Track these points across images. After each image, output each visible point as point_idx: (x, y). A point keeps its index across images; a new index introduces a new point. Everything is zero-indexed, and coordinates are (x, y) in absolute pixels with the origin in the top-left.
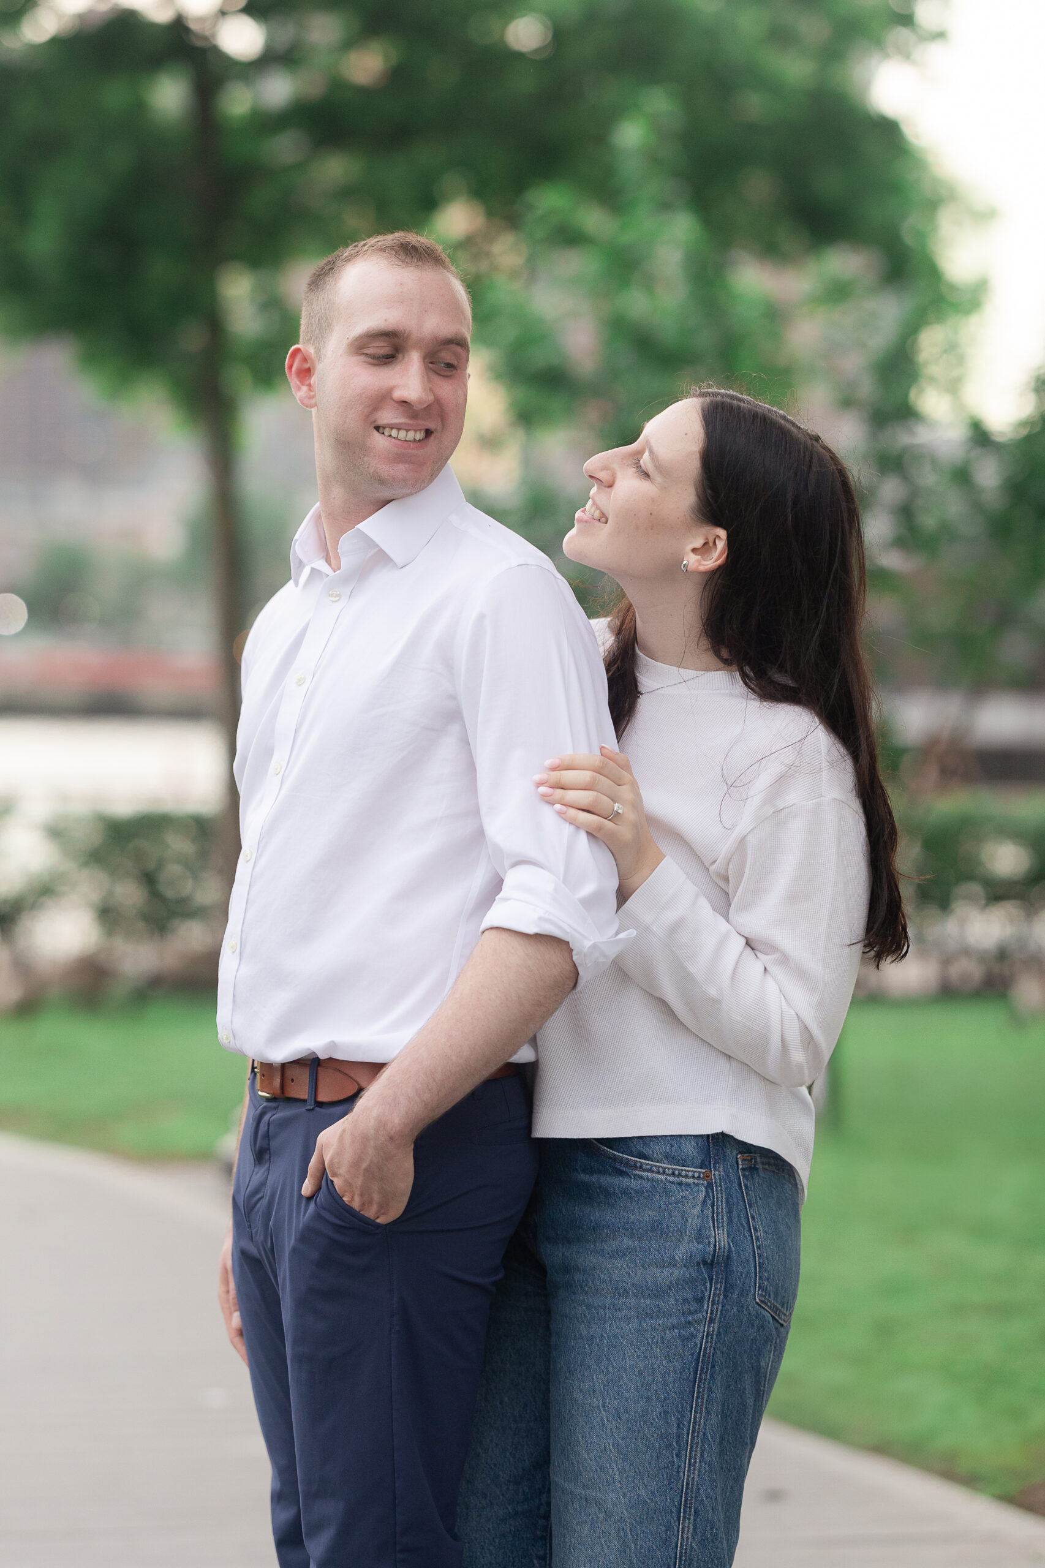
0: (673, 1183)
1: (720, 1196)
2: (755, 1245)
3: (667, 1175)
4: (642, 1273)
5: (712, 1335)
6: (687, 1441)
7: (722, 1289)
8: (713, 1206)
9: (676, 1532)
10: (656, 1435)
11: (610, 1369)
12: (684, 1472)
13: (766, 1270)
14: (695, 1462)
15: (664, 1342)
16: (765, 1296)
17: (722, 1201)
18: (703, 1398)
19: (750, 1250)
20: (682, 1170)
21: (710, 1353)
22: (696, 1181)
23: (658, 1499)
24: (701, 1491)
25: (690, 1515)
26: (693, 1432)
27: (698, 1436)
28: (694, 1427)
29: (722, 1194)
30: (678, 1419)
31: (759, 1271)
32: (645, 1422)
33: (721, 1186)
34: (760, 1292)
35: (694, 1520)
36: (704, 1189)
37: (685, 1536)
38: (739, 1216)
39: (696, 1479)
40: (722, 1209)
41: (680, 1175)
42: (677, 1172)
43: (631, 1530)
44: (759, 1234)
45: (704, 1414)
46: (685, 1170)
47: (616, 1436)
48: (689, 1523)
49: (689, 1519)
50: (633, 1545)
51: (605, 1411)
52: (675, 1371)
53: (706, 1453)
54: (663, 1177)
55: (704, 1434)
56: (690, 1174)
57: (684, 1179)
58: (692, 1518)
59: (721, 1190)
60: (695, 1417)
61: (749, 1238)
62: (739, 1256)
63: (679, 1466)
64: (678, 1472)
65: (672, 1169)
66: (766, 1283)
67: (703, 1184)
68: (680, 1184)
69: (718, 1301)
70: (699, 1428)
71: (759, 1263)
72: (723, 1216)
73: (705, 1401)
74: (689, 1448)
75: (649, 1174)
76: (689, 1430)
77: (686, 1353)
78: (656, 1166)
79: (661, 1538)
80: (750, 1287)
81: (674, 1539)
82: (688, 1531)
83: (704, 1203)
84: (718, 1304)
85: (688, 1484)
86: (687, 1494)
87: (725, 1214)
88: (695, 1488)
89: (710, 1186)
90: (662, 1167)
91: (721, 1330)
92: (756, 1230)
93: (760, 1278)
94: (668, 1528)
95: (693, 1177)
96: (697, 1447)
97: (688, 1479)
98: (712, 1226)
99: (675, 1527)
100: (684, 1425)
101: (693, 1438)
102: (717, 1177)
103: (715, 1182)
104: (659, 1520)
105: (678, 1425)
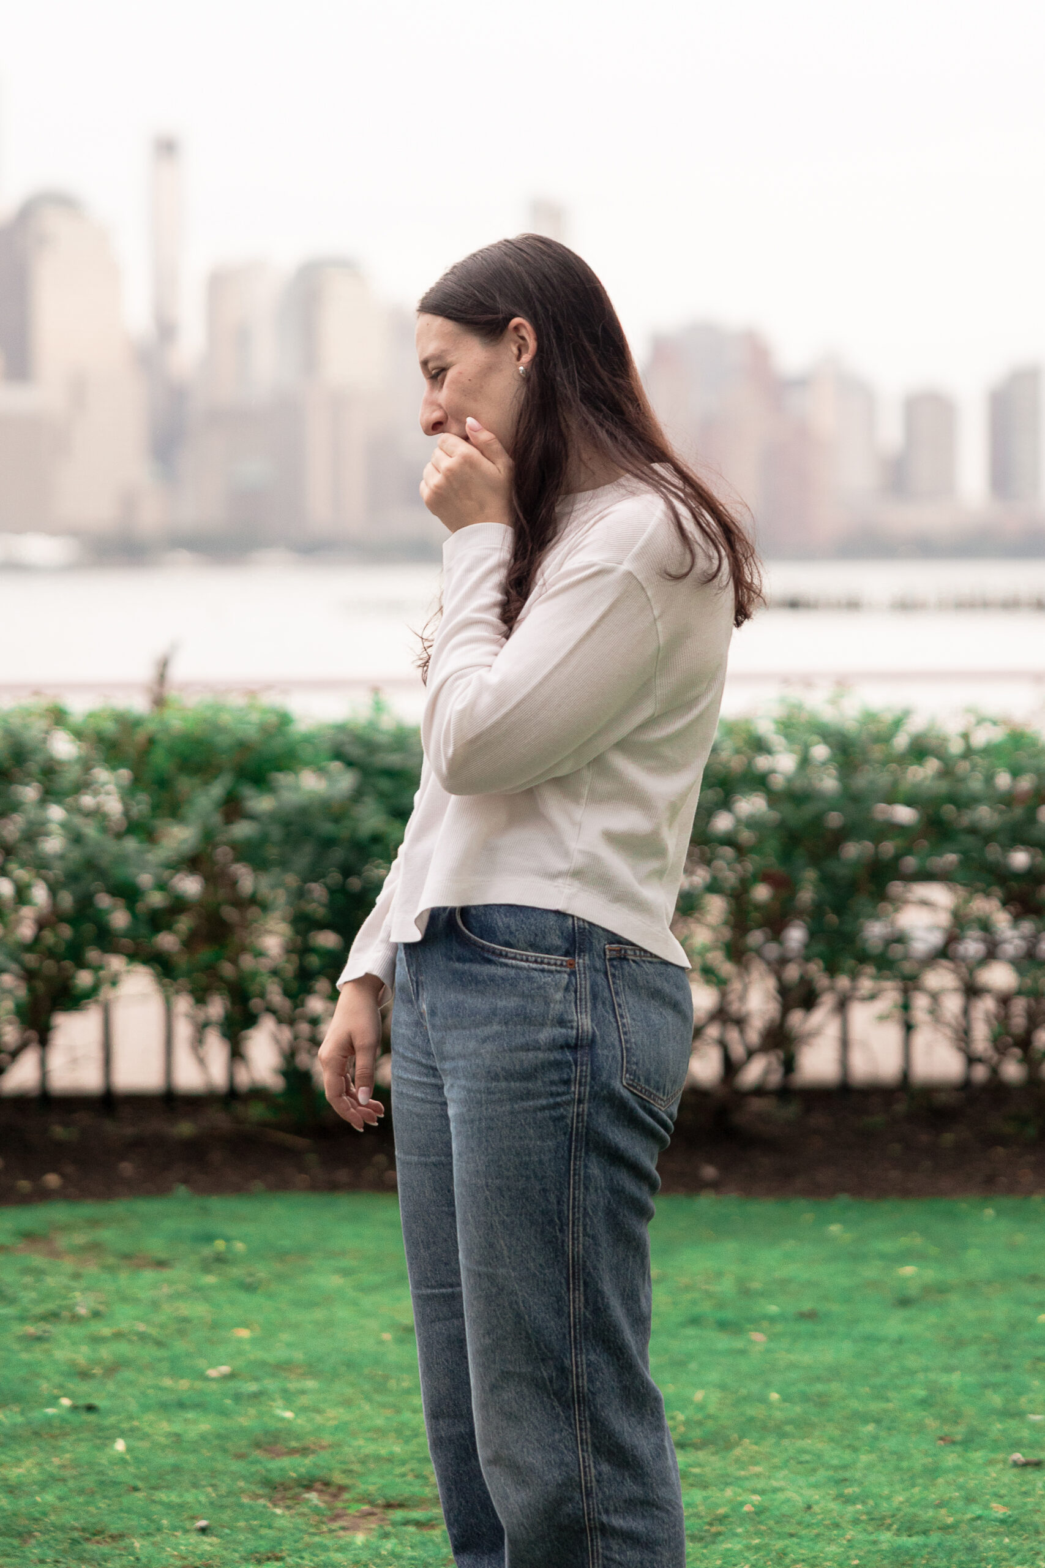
0: (535, 970)
1: (583, 982)
2: (621, 1031)
3: (531, 962)
4: (510, 1057)
5: (583, 1115)
6: (568, 1216)
7: (589, 1071)
8: (576, 992)
9: (567, 1303)
10: (538, 1211)
11: (490, 1150)
12: (568, 1246)
13: (633, 1055)
14: (578, 1236)
15: (536, 1123)
16: (633, 1080)
17: (585, 988)
18: (579, 1175)
19: (616, 1035)
20: (544, 958)
21: (582, 1132)
22: (558, 968)
23: (547, 1271)
24: (588, 1264)
25: (579, 1286)
26: (574, 1208)
27: (578, 1212)
28: (574, 1203)
29: (586, 981)
30: (557, 1196)
31: (627, 1056)
32: (527, 1200)
33: (585, 973)
34: (628, 1076)
35: (585, 1291)
36: (566, 976)
37: (577, 1306)
38: (604, 1003)
39: (581, 1252)
40: (586, 995)
41: (542, 963)
42: (539, 960)
43: (523, 1302)
44: (625, 1020)
45: (582, 1190)
46: (548, 958)
47: (501, 1213)
48: (579, 1294)
49: (579, 1290)
50: (526, 1316)
51: (488, 1190)
52: (550, 1151)
53: (588, 1227)
54: (525, 964)
55: (585, 1209)
56: (552, 962)
57: (546, 966)
58: (582, 1289)
59: (585, 977)
60: (574, 1193)
61: (615, 1025)
62: (604, 1040)
63: (563, 1241)
64: (563, 1246)
65: (535, 956)
66: (634, 1067)
67: (565, 972)
68: (543, 971)
69: (585, 1082)
70: (578, 1204)
71: (627, 1049)
72: (586, 1002)
73: (582, 1177)
74: (571, 1223)
75: (514, 962)
76: (568, 1206)
77: (558, 1132)
78: (520, 954)
79: (553, 1309)
80: (617, 1070)
81: (566, 1309)
82: (579, 1301)
83: (567, 989)
84: (585, 1085)
85: (573, 1257)
86: (573, 1267)
87: (589, 1001)
88: (581, 1260)
89: (573, 973)
90: (526, 955)
91: (592, 1110)
92: (622, 1016)
93: (628, 1062)
94: (559, 1299)
95: (555, 964)
96: (579, 1222)
97: (573, 1253)
98: (574, 1011)
99: (566, 1298)
100: (563, 1202)
101: (574, 1214)
102: (581, 965)
103: (579, 970)
104: (549, 1291)
105: (558, 1203)
